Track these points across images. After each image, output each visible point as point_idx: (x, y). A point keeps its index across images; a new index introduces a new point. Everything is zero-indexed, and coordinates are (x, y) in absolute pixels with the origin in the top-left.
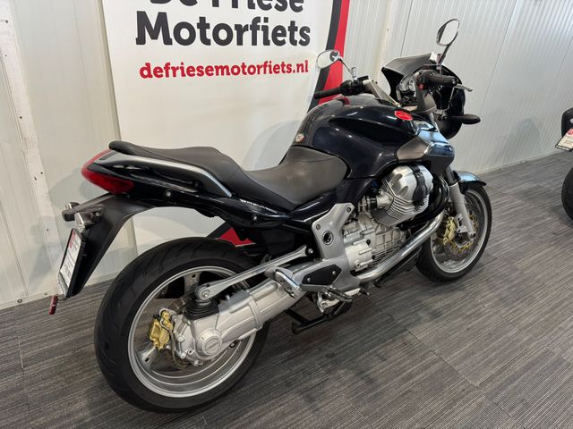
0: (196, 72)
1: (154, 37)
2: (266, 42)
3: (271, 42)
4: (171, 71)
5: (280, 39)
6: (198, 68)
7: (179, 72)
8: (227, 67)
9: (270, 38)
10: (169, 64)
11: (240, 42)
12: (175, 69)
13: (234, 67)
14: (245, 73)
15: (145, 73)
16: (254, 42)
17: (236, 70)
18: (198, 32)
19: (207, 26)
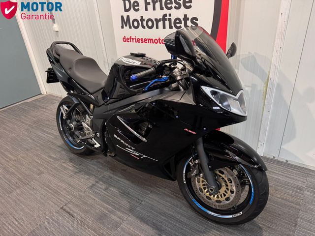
0: (141, 41)
1: (126, 26)
2: (171, 27)
3: (173, 27)
4: (132, 40)
5: (178, 25)
6: (142, 39)
7: (134, 40)
8: (152, 39)
9: (173, 25)
10: (131, 37)
11: (157, 28)
12: (133, 39)
13: (155, 40)
14: (160, 43)
15: (124, 40)
16: (164, 27)
17: (156, 41)
18: (140, 22)
19: (144, 20)
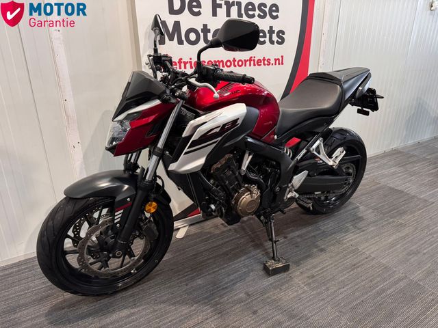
1: (171, 39)
4: (183, 65)
5: (262, 39)
8: (222, 61)
10: (181, 59)
12: (185, 63)
13: (228, 61)
14: (235, 66)
17: (229, 64)
18: (202, 35)
19: (209, 31)
